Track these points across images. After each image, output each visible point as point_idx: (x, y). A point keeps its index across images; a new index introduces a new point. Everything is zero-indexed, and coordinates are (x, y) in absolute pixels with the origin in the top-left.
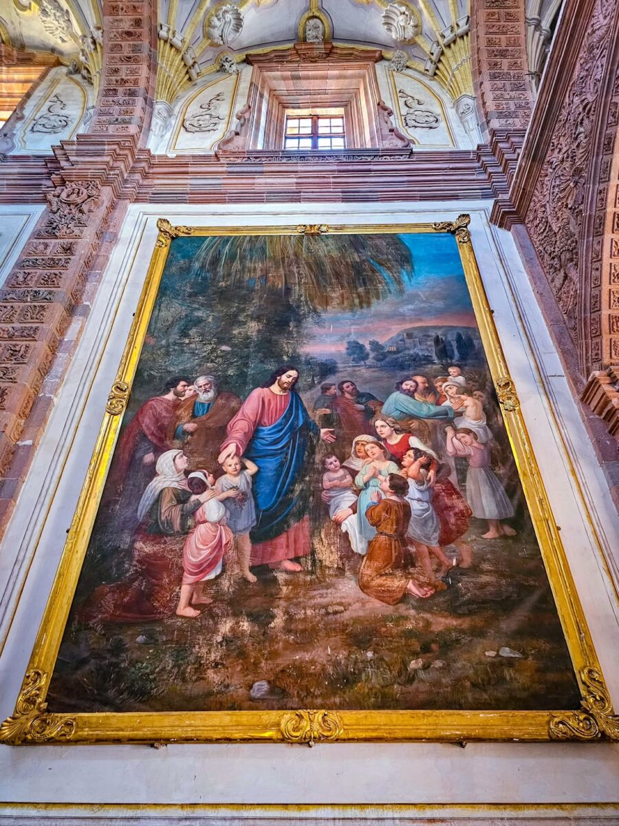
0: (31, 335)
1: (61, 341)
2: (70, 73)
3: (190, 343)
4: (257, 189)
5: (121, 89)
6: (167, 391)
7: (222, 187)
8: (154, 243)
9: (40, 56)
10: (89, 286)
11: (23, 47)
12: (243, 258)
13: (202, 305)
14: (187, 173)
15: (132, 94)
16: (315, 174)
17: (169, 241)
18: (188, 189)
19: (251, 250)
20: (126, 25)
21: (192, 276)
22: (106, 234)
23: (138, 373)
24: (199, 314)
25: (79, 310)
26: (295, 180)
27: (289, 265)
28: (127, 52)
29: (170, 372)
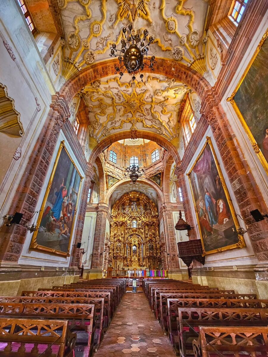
0: (229, 152)
1: (235, 147)
2: (191, 92)
3: (260, 118)
4: (238, 57)
5: (197, 86)
6: (265, 136)
7: (231, 70)
8: (231, 105)
9: (185, 98)
10: (230, 130)
11: (183, 100)
12: (252, 80)
13: (254, 105)
14: (222, 80)
15: (199, 83)
16: (247, 26)
17: (234, 101)
18: (226, 82)
19: (251, 75)
20: (184, 76)
21: (245, 101)
22: (222, 116)
23: (255, 138)
24: (255, 108)
25: (233, 137)
26: (244, 37)
27: (265, 63)
28: (190, 79)
29: (261, 130)
